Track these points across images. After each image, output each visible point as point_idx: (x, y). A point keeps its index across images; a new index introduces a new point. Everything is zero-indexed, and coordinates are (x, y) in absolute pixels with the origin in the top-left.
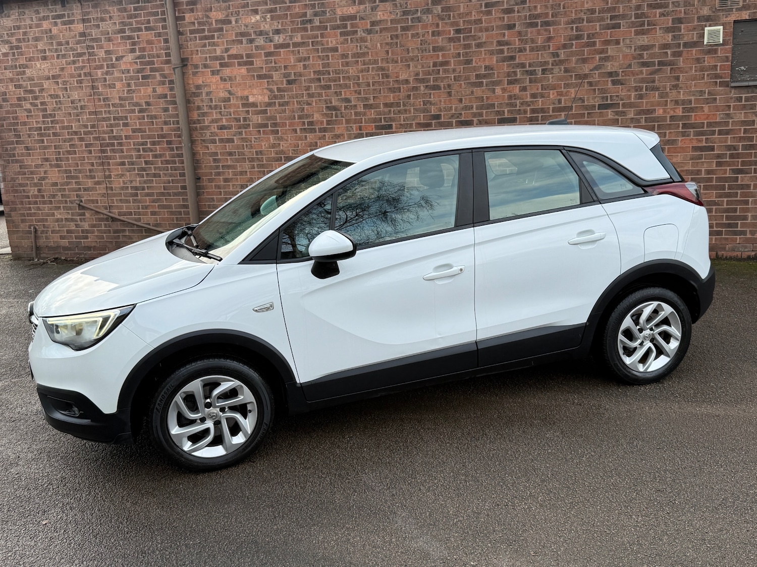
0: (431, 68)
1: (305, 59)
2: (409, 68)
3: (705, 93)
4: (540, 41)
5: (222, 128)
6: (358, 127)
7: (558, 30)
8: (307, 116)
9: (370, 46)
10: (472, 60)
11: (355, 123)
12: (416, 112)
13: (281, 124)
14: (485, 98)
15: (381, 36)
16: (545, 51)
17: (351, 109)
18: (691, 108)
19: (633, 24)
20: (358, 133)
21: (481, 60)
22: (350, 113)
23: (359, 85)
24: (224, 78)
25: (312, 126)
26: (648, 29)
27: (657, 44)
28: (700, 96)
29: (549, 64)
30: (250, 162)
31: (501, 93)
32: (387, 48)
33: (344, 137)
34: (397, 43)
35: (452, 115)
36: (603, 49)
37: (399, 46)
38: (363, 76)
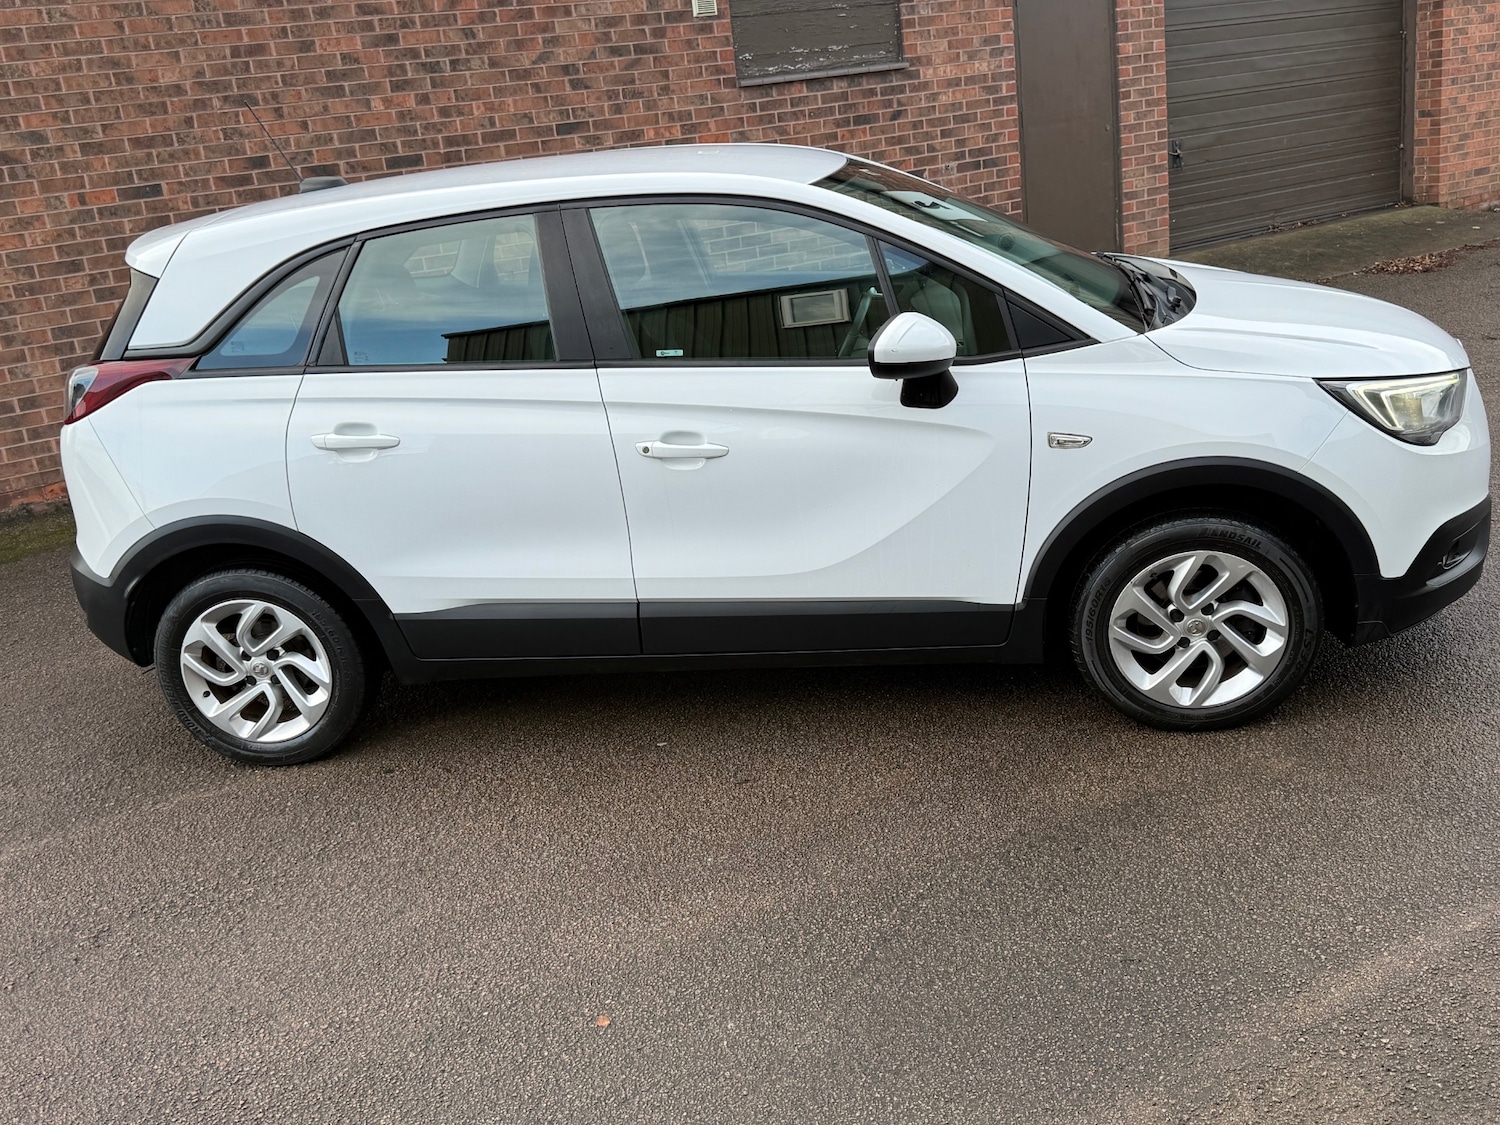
0: (230, 60)
2: (178, 60)
3: (707, 99)
4: (437, 6)
6: (76, 198)
9: (72, 12)
10: (313, 42)
11: (66, 189)
12: (211, 155)
14: (352, 118)
16: (450, 25)
17: (51, 156)
18: (693, 125)
20: (79, 212)
21: (333, 43)
22: (48, 169)
23: (60, 100)
27: (627, 15)
28: (701, 104)
29: (460, 51)
31: (382, 108)
32: (117, 16)
33: (44, 224)
35: (292, 156)
36: (547, 23)
37: (145, 11)
38: (67, 80)
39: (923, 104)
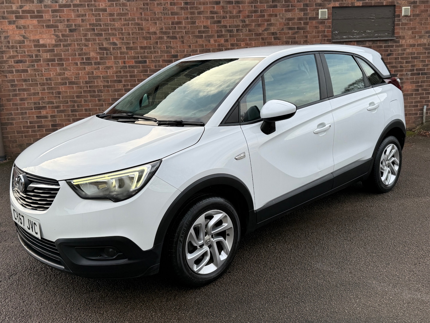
0: (171, 25)
1: (83, 15)
2: (156, 25)
4: (235, 12)
5: (18, 62)
6: (123, 62)
7: (244, 7)
8: (85, 54)
9: (129, 9)
10: (196, 22)
11: (121, 59)
12: (162, 53)
13: (65, 60)
14: (204, 45)
15: (136, 3)
16: (238, 18)
17: (118, 49)
19: (283, 6)
20: (123, 66)
21: (201, 22)
22: (117, 53)
23: (122, 34)
24: (19, 26)
25: (89, 60)
26: (292, 9)
27: (296, 17)
29: (240, 26)
30: (41, 86)
31: (214, 42)
32: (141, 11)
33: (113, 68)
34: (147, 8)
35: (185, 55)
36: (269, 19)
37: (149, 10)
38: (125, 28)
39: (400, 52)
